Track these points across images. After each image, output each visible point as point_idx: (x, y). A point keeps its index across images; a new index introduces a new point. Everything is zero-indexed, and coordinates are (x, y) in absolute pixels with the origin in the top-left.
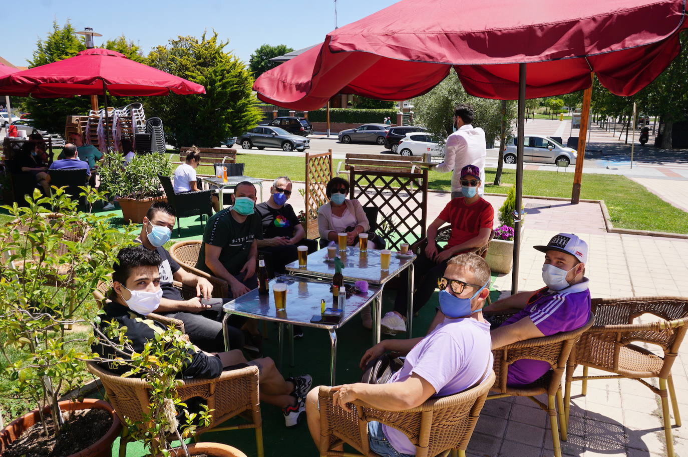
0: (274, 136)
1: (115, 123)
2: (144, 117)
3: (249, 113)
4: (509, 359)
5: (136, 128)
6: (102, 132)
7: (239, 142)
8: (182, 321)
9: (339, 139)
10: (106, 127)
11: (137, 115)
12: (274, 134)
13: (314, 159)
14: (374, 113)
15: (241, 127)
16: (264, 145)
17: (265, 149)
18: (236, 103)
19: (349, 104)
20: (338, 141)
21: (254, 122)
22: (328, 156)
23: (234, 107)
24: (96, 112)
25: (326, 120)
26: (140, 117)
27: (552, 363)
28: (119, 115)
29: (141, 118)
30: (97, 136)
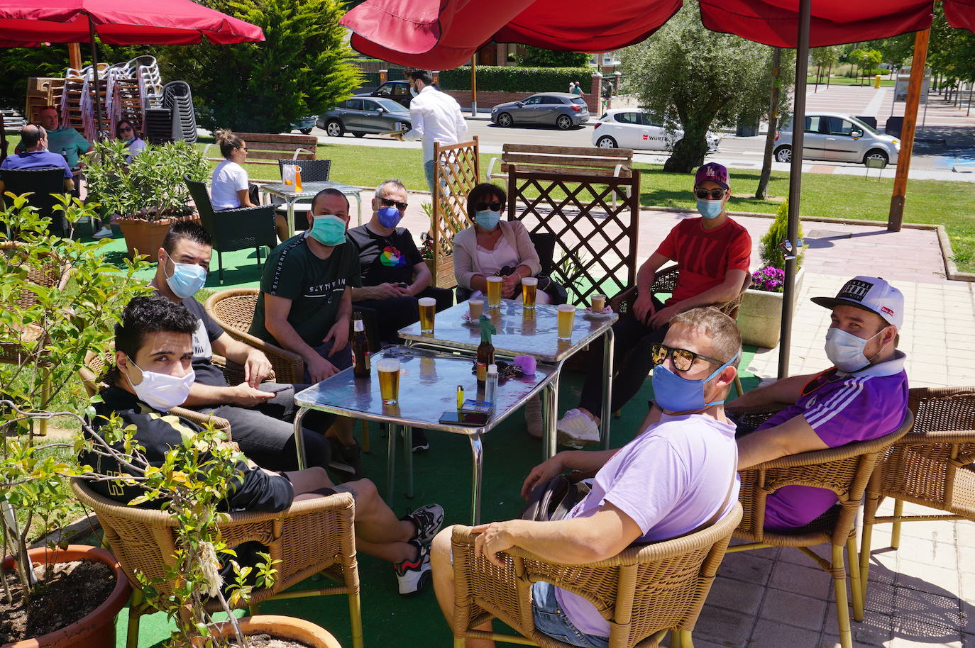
0: (381, 114)
1: (110, 91)
2: (160, 80)
3: (339, 74)
4: (767, 486)
5: (146, 99)
6: (89, 106)
7: (322, 125)
8: (227, 421)
9: (492, 119)
10: (94, 97)
11: (148, 77)
12: (381, 110)
13: (448, 152)
14: (553, 75)
15: (324, 98)
16: (364, 129)
17: (367, 136)
18: (315, 56)
19: (511, 60)
20: (491, 123)
21: (346, 90)
22: (472, 147)
23: (312, 64)
24: (78, 72)
25: (470, 87)
26: (152, 80)
27: (839, 493)
28: (117, 76)
29: (155, 82)
30: (80, 113)
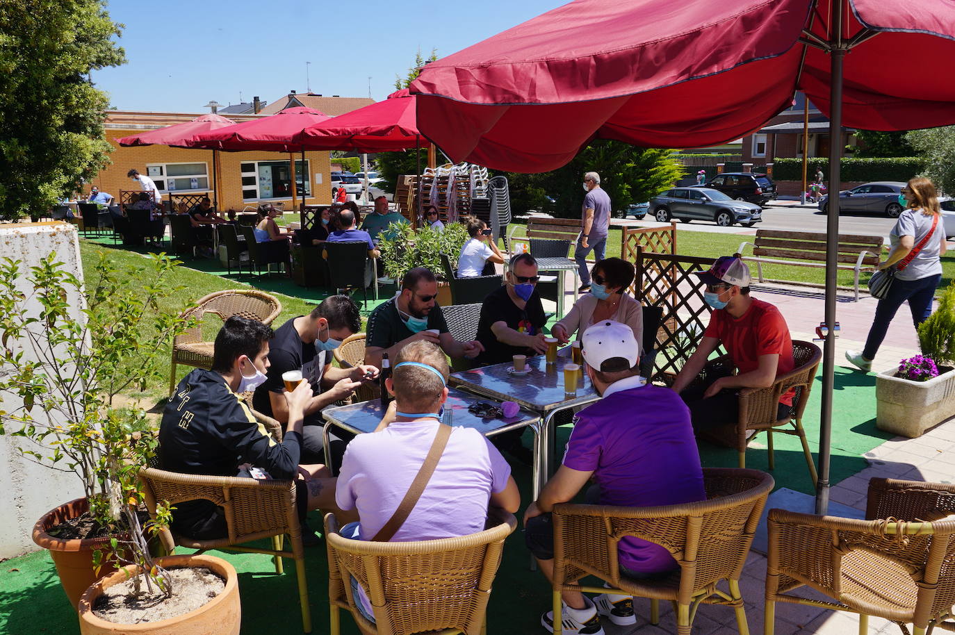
0: (704, 202)
1: (450, 184)
2: (487, 176)
3: (661, 168)
5: (474, 190)
6: (435, 196)
7: (652, 212)
8: (278, 423)
9: (819, 208)
10: (439, 189)
11: (478, 173)
12: (705, 198)
14: (889, 165)
15: (647, 188)
16: (689, 216)
17: (692, 221)
18: (641, 153)
19: (848, 151)
20: (817, 210)
21: (668, 182)
23: (637, 160)
24: (433, 170)
25: (801, 178)
26: (481, 175)
28: (456, 173)
29: (483, 177)
30: (429, 201)
